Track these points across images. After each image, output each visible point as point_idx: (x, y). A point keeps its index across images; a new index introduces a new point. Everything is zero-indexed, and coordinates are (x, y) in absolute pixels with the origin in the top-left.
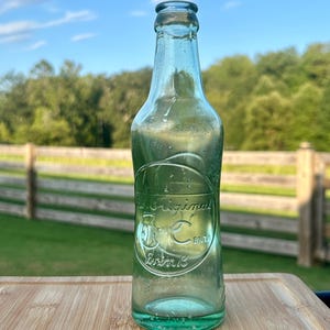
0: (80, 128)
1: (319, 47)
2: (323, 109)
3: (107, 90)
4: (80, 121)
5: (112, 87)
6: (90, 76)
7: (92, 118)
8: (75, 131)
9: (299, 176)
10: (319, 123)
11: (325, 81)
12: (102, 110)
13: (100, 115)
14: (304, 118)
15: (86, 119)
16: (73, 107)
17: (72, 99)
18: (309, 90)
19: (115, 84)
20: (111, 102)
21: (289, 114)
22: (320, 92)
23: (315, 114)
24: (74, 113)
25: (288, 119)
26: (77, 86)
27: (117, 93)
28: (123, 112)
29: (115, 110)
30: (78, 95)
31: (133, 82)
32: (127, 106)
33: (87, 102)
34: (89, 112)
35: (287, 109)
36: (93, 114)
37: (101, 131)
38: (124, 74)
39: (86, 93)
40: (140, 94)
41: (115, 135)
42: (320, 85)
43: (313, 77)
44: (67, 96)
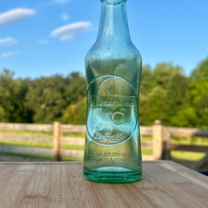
0: (12, 112)
1: (164, 65)
2: (167, 103)
3: (31, 88)
4: (12, 108)
5: (34, 87)
6: (20, 79)
7: (20, 107)
8: (9, 114)
9: (154, 141)
10: (164, 111)
11: (168, 86)
12: (27, 101)
13: (26, 104)
14: (155, 108)
15: (16, 107)
16: (8, 99)
17: (8, 94)
18: (158, 91)
19: (36, 84)
20: (33, 96)
21: (146, 106)
22: (165, 92)
23: (161, 106)
24: (9, 102)
25: (145, 109)
26: (11, 85)
27: (38, 90)
28: (41, 103)
29: (36, 101)
30: (11, 91)
31: (48, 84)
32: (44, 99)
33: (17, 96)
34: (18, 102)
35: (145, 102)
36: (22, 103)
37: (25, 114)
38: (43, 78)
39: (17, 90)
40: (52, 91)
41: (35, 117)
42: (165, 88)
43: (160, 83)
44: (4, 92)
